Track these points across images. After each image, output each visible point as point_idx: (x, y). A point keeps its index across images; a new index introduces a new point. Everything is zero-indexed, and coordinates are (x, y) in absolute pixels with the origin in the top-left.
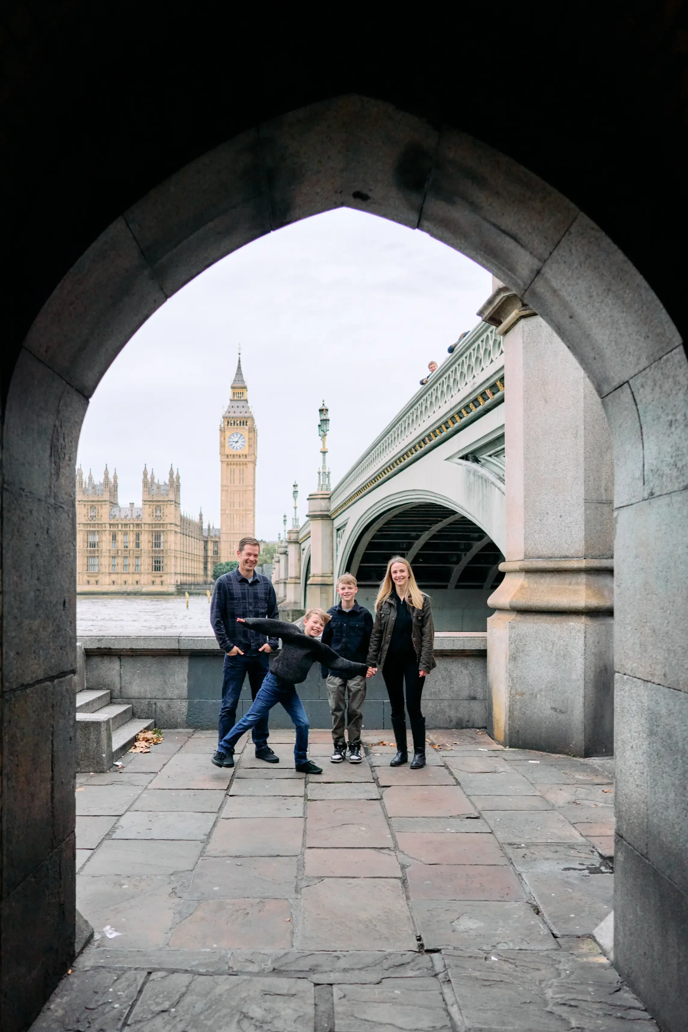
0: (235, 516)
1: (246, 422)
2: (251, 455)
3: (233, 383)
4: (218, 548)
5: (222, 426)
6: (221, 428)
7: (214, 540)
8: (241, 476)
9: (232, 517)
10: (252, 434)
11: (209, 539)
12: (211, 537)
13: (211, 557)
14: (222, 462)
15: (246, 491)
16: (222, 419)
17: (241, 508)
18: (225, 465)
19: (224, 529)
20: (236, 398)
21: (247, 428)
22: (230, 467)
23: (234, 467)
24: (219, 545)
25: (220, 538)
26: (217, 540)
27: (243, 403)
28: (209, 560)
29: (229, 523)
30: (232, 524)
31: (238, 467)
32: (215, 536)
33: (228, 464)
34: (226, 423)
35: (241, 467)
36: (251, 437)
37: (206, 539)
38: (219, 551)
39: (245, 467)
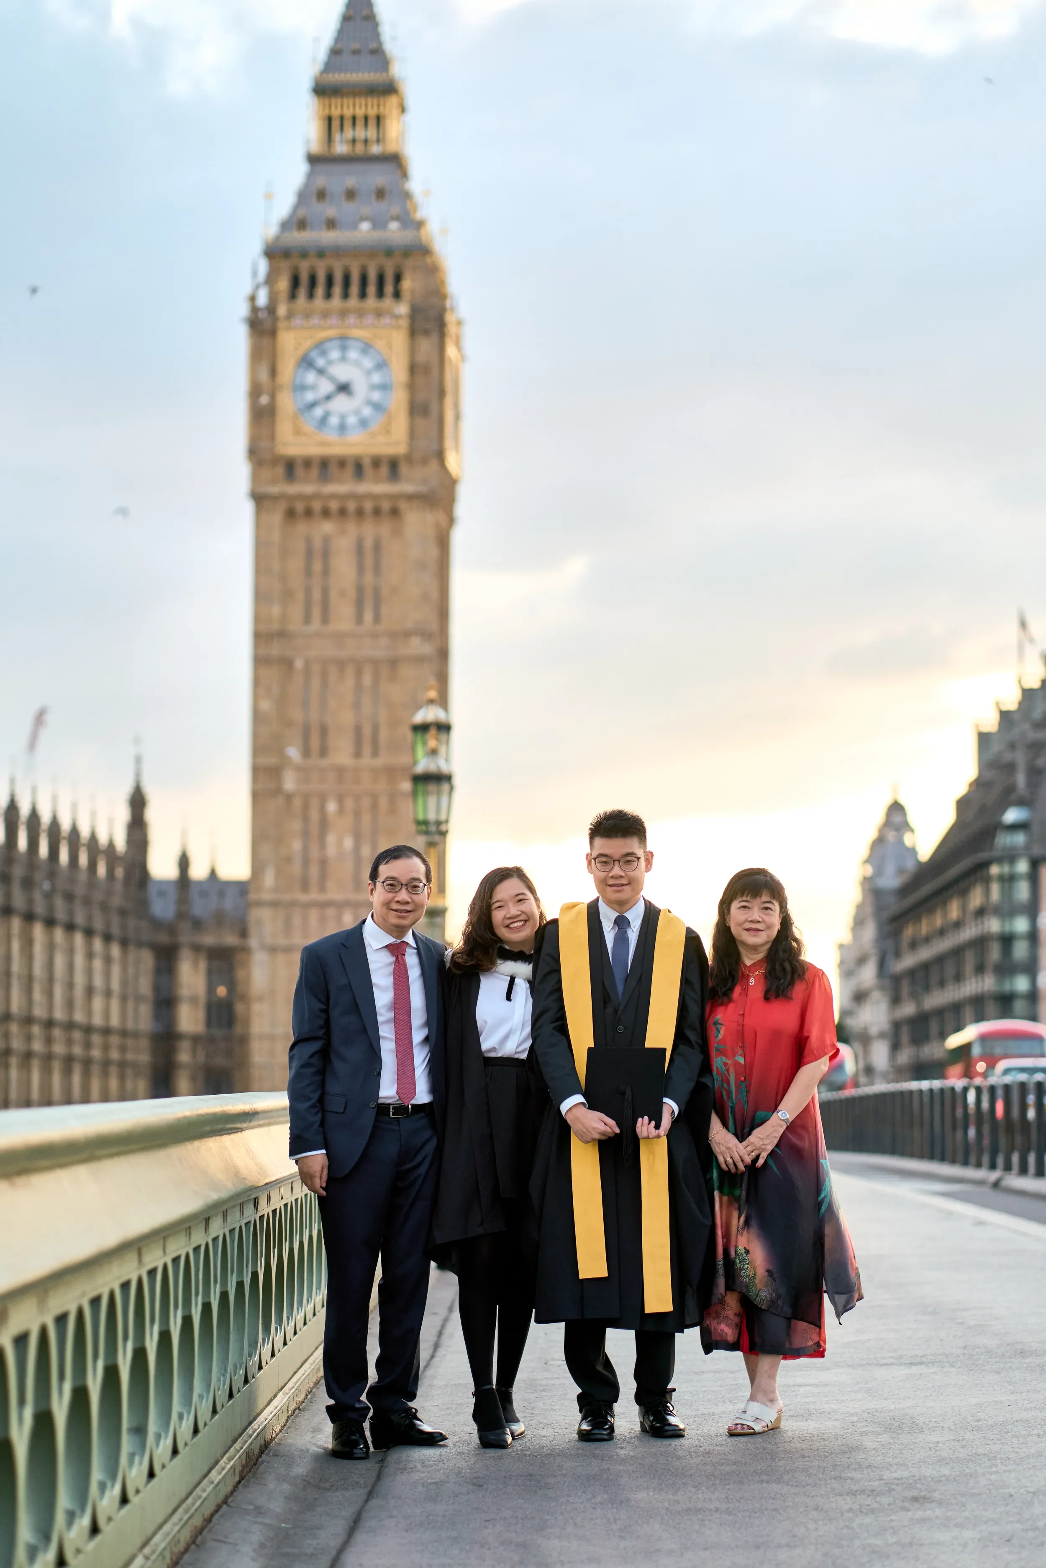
0: (332, 807)
1: (398, 278)
2: (425, 461)
3: (328, 67)
4: (232, 985)
5: (262, 299)
6: (255, 309)
7: (209, 940)
8: (369, 578)
9: (314, 815)
10: (426, 346)
11: (185, 937)
12: (197, 925)
13: (196, 1039)
14: (259, 499)
15: (394, 663)
16: (263, 266)
17: (367, 760)
18: (276, 518)
19: (269, 879)
20: (341, 148)
21: (403, 309)
22: (301, 528)
23: (328, 527)
24: (240, 974)
25: (244, 933)
26: (230, 940)
27: (379, 177)
28: (184, 1056)
29: (297, 845)
30: (315, 853)
31: (352, 528)
32: (220, 919)
33: (291, 514)
34: (283, 284)
35: (369, 530)
36: (421, 358)
37: (163, 938)
38: (239, 1008)
39: (385, 529)
